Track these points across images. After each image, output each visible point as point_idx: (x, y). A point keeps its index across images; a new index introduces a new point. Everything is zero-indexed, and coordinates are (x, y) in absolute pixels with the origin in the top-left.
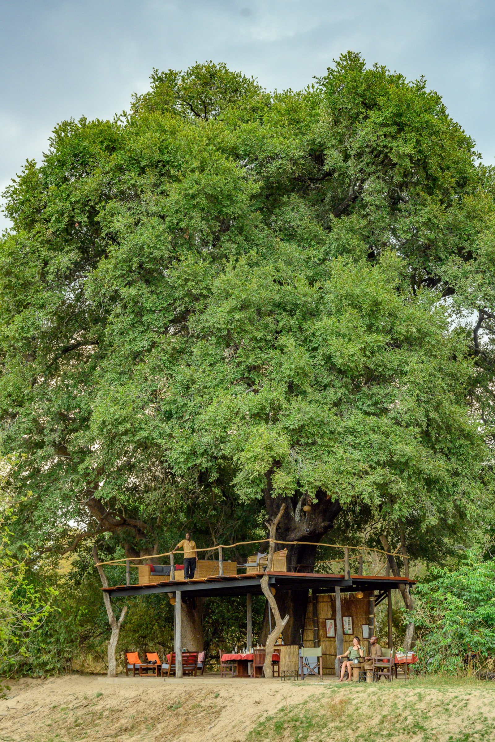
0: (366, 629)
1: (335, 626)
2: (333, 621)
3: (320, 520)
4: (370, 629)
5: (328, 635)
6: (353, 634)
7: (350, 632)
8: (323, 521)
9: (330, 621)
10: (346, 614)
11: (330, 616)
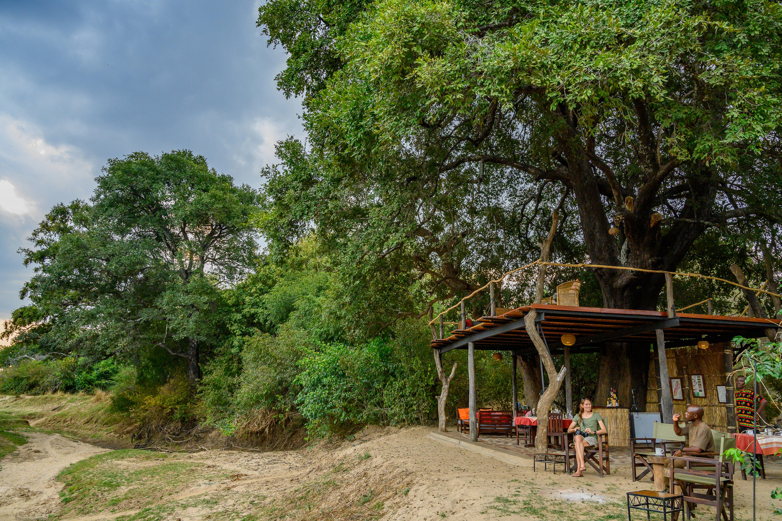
0: (722, 391)
1: (683, 386)
2: (679, 380)
3: (646, 256)
4: (727, 391)
5: (675, 398)
6: (705, 397)
7: (702, 394)
8: (651, 257)
9: (676, 380)
10: (695, 372)
11: (675, 375)
